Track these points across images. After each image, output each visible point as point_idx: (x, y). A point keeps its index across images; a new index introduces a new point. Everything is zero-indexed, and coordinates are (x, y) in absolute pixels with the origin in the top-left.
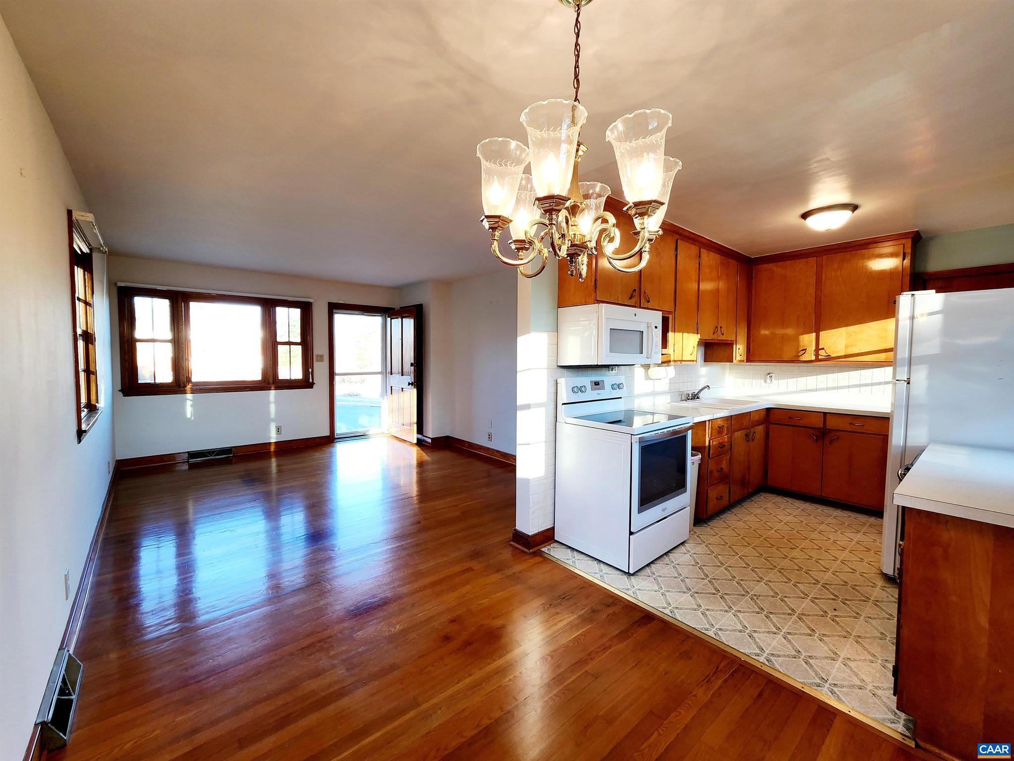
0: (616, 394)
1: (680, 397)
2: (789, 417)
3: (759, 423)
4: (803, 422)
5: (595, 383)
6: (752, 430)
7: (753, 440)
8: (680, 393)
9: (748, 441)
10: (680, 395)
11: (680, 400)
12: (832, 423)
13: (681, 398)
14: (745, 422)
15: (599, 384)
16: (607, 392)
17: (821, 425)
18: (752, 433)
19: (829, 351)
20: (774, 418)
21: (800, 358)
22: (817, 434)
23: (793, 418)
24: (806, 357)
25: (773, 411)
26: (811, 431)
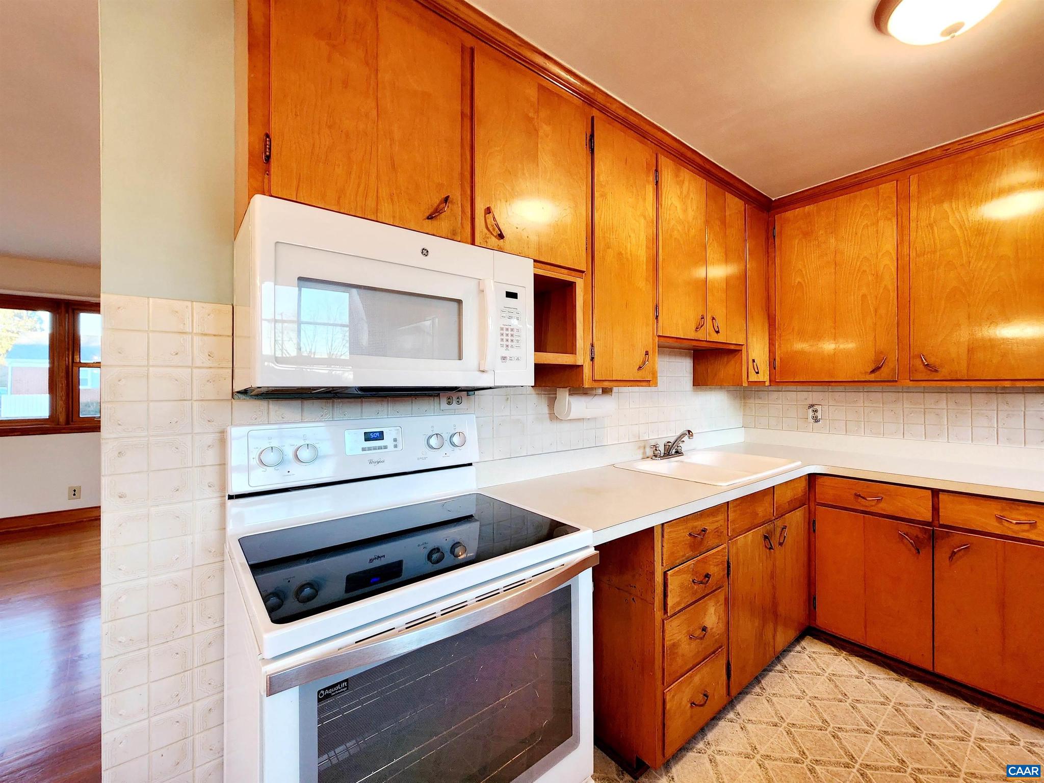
1: (642, 451)
2: (856, 495)
3: (794, 505)
4: (885, 507)
6: (779, 523)
7: (781, 544)
8: (642, 444)
9: (770, 549)
10: (639, 448)
11: (641, 456)
12: (951, 513)
13: (644, 453)
14: (763, 510)
17: (927, 515)
18: (779, 530)
19: (932, 360)
20: (824, 491)
21: (872, 377)
22: (920, 535)
23: (863, 498)
24: (884, 373)
25: (820, 481)
26: (904, 527)
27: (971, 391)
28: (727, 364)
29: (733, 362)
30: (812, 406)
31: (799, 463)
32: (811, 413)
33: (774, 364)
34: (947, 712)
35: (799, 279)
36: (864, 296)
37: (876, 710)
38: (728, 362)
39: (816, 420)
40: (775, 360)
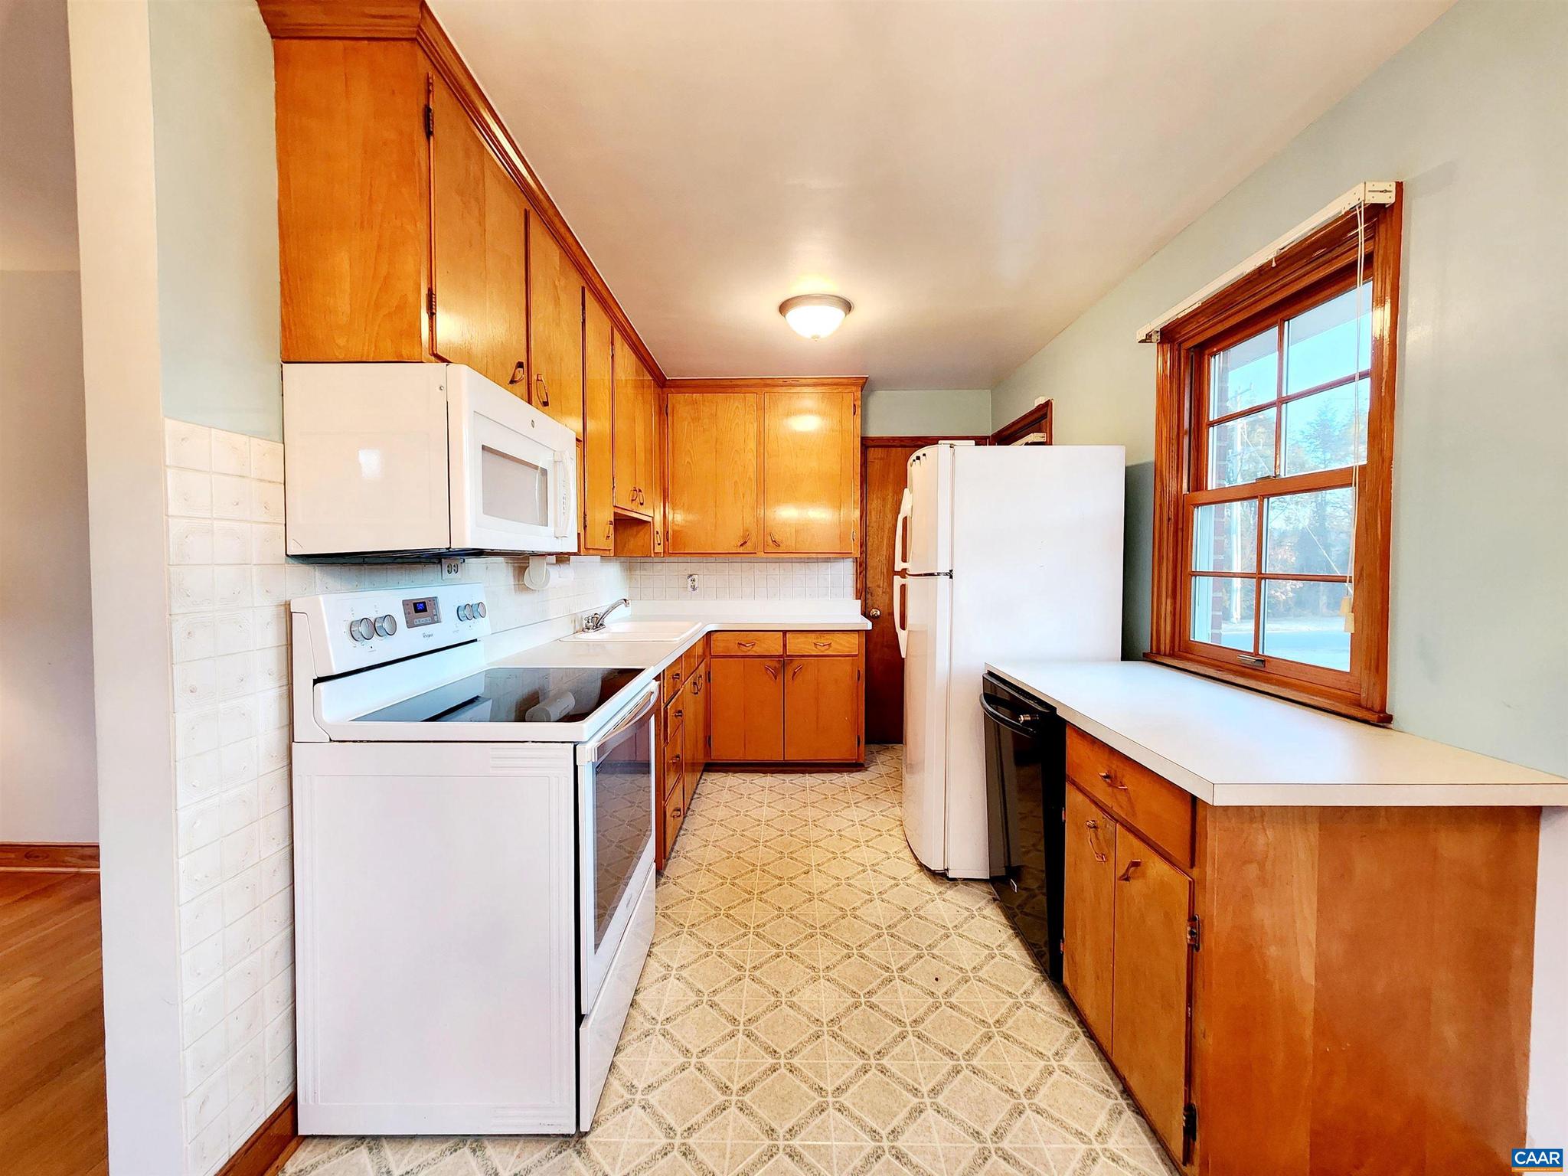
0: (466, 631)
1: (574, 626)
2: (739, 644)
4: (758, 650)
5: (415, 604)
6: (697, 672)
7: (699, 690)
9: (695, 693)
10: (572, 621)
15: (425, 610)
16: (446, 630)
17: (781, 651)
19: (777, 538)
20: (718, 647)
21: (741, 550)
22: (777, 666)
23: (743, 645)
24: (749, 547)
25: (714, 636)
26: (768, 662)
27: (791, 561)
28: (637, 534)
29: (642, 533)
30: (691, 576)
31: (700, 624)
32: (690, 583)
33: (668, 536)
34: (793, 782)
35: (688, 459)
36: (736, 482)
37: (761, 795)
38: (638, 532)
39: (694, 588)
40: (668, 532)
